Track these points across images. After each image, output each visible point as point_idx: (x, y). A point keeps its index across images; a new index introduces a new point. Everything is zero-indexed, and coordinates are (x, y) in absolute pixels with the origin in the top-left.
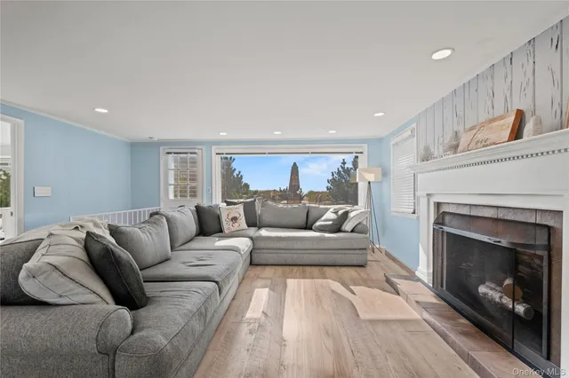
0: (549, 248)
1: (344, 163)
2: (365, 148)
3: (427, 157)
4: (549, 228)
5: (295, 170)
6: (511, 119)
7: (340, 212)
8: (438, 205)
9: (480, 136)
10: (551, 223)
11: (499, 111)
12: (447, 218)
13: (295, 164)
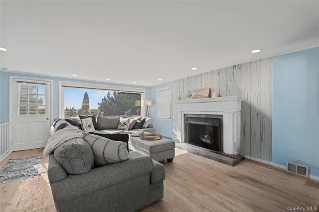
0: (220, 124)
1: (109, 94)
2: (144, 91)
3: (180, 99)
4: (220, 119)
5: (86, 97)
6: (209, 91)
7: (142, 120)
8: (185, 115)
9: (198, 94)
10: (220, 118)
11: (203, 87)
12: (189, 119)
13: (86, 93)
